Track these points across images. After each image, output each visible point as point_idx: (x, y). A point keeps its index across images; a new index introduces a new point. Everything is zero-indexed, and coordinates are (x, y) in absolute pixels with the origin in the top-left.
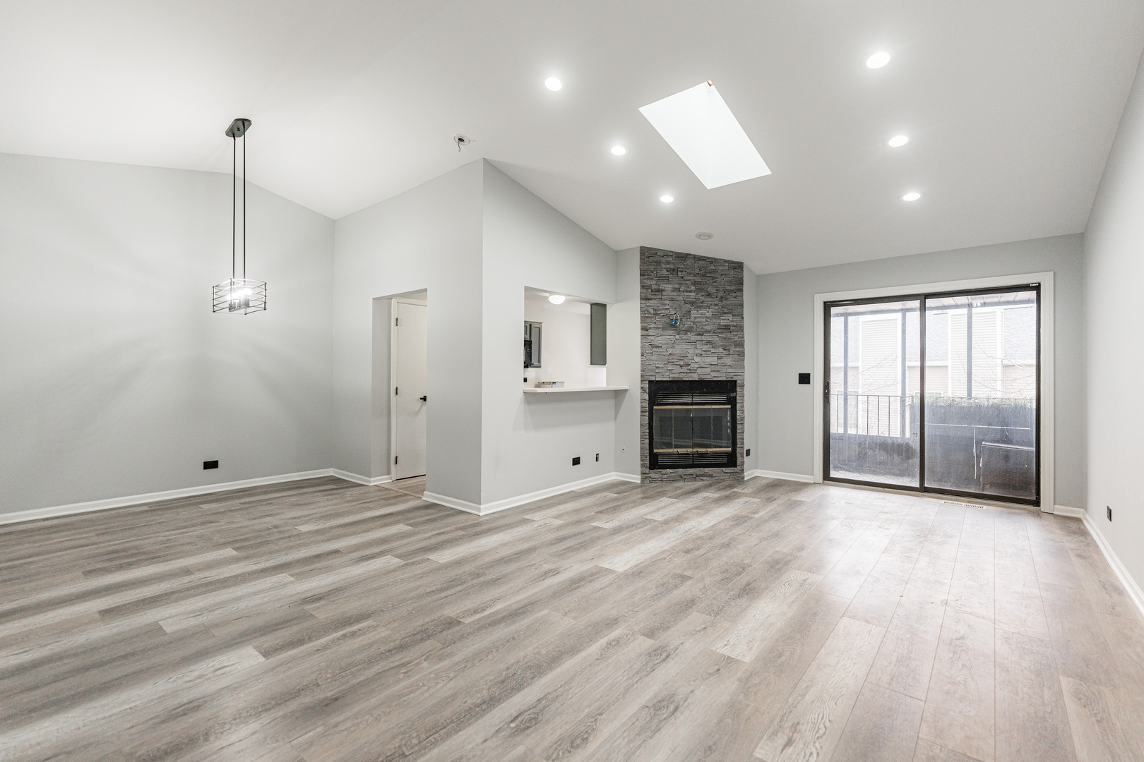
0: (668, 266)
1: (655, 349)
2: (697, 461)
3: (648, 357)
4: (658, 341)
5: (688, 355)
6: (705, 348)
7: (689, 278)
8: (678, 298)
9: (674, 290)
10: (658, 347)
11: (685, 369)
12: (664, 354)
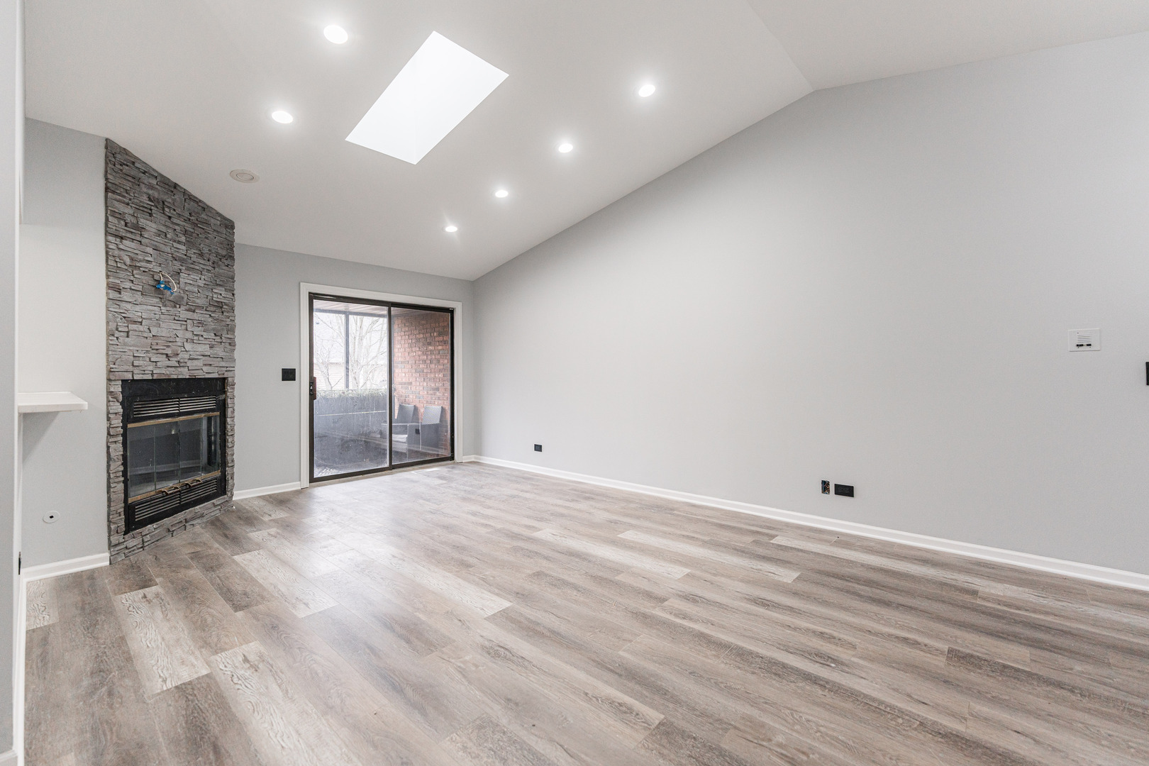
0: (151, 192)
1: (132, 327)
2: (187, 498)
3: (121, 339)
4: (135, 312)
5: (177, 339)
6: (198, 331)
7: (178, 222)
8: (162, 247)
9: (160, 233)
10: (135, 322)
11: (173, 362)
12: (146, 335)
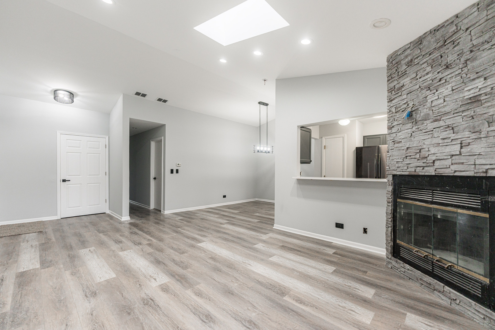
2: (439, 272)
4: (399, 136)
5: (425, 146)
6: (444, 135)
10: (399, 143)
11: (421, 163)
12: (403, 148)
